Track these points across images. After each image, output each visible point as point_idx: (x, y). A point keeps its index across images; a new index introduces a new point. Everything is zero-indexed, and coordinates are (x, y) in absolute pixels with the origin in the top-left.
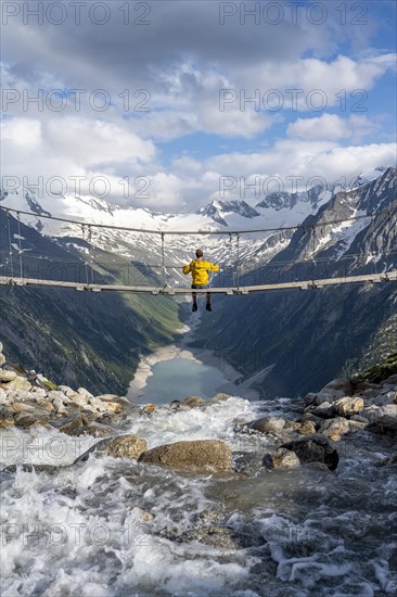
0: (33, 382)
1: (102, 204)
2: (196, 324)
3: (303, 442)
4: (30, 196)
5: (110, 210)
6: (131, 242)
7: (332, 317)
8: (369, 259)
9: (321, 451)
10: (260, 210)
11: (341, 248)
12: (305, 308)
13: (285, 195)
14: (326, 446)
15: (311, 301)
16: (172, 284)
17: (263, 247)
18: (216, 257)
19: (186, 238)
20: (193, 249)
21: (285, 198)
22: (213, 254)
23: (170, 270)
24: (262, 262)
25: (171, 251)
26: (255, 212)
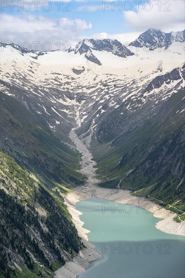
6: (6, 79)
16: (54, 123)
17: (149, 88)
18: (95, 97)
19: (59, 76)
20: (68, 89)
21: (158, 37)
22: (90, 94)
23: (49, 109)
24: (149, 103)
25: (47, 90)
26: (129, 51)
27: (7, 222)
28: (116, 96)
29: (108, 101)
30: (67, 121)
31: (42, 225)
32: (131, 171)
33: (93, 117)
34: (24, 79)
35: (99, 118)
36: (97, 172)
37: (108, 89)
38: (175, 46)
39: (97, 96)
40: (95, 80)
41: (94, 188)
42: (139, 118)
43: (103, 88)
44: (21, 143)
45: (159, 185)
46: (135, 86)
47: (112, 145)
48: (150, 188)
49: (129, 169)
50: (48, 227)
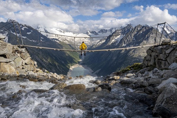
0: (44, 71)
1: (62, 31)
3: (103, 85)
4: (45, 28)
5: (64, 32)
6: (68, 40)
7: (114, 58)
8: (123, 45)
9: (107, 87)
10: (99, 33)
11: (117, 42)
12: (108, 56)
13: (104, 30)
14: (108, 86)
15: (110, 54)
17: (99, 42)
22: (87, 43)
23: (77, 46)
24: (99, 45)
25: (78, 42)
28: (93, 44)
29: (91, 45)
39: (89, 44)
45: (93, 64)
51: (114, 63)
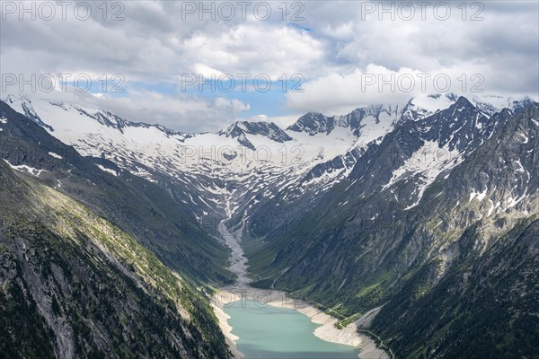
1: (109, 118)
2: (242, 262)
4: (28, 105)
5: (120, 127)
8: (472, 195)
11: (421, 182)
13: (320, 117)
16: (201, 214)
17: (308, 177)
18: (247, 186)
19: (209, 162)
20: (218, 176)
21: (320, 121)
22: (243, 182)
23: (196, 198)
24: (308, 193)
25: (194, 177)
26: (287, 136)
27: (145, 326)
28: (272, 185)
29: (262, 191)
30: (217, 212)
31: (184, 330)
32: (286, 270)
33: (245, 208)
34: (169, 164)
35: (252, 209)
36: (248, 270)
37: (263, 177)
38: (337, 131)
39: (250, 184)
40: (248, 166)
41: (244, 287)
42: (296, 210)
43: (257, 175)
44: (162, 235)
45: (318, 286)
46: (292, 174)
47: (265, 240)
48: (308, 289)
49: (284, 267)
50: (191, 332)
51: (462, 280)
